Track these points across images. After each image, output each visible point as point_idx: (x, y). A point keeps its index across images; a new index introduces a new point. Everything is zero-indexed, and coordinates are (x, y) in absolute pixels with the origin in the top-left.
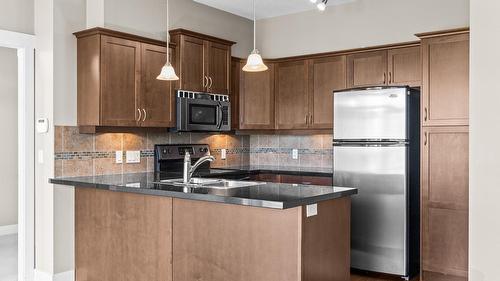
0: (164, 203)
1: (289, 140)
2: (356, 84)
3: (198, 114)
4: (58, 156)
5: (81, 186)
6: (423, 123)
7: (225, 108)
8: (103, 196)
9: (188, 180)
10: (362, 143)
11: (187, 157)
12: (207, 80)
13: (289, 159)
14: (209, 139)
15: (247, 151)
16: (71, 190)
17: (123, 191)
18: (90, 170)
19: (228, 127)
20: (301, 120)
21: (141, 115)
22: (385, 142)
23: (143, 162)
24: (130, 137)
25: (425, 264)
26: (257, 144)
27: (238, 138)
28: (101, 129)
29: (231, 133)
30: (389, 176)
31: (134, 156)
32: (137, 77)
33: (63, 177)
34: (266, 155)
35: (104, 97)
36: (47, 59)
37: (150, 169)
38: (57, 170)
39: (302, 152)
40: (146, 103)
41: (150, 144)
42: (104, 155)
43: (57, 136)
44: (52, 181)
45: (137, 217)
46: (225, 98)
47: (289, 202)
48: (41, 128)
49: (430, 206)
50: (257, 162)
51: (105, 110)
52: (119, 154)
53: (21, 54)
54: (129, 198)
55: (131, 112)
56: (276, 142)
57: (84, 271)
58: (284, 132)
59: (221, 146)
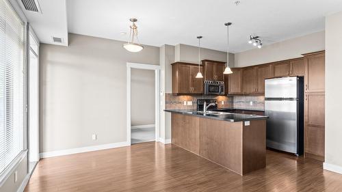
0: (197, 119)
1: (249, 98)
2: (276, 76)
3: (212, 89)
4: (166, 103)
5: (173, 113)
6: (305, 91)
7: (222, 87)
8: (180, 116)
9: (205, 112)
10: (281, 99)
11: (205, 104)
12: (215, 77)
13: (249, 105)
14: (217, 98)
15: (232, 102)
16: (170, 113)
17: (186, 114)
18: (176, 108)
19: (224, 93)
20: (253, 90)
21: (192, 89)
22: (291, 99)
23: (193, 105)
24: (189, 97)
25: (306, 149)
26: (236, 99)
27: (229, 97)
28: (179, 94)
29: (225, 95)
30: (289, 113)
31: (190, 103)
32: (191, 77)
33: (168, 109)
34: (240, 103)
35: (180, 84)
36: (163, 72)
37: (195, 108)
38: (166, 108)
39: (254, 102)
40: (193, 86)
41: (195, 99)
42: (180, 103)
43: (166, 97)
44: (165, 111)
45: (189, 123)
46: (223, 83)
47: (237, 120)
48: (161, 94)
49: (309, 125)
50: (236, 106)
51: (180, 88)
52: (185, 102)
53: (156, 71)
54: (187, 117)
55: (188, 88)
56: (244, 99)
57: (174, 140)
58: (246, 95)
59: (222, 100)
